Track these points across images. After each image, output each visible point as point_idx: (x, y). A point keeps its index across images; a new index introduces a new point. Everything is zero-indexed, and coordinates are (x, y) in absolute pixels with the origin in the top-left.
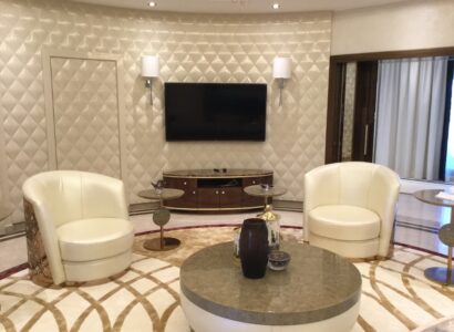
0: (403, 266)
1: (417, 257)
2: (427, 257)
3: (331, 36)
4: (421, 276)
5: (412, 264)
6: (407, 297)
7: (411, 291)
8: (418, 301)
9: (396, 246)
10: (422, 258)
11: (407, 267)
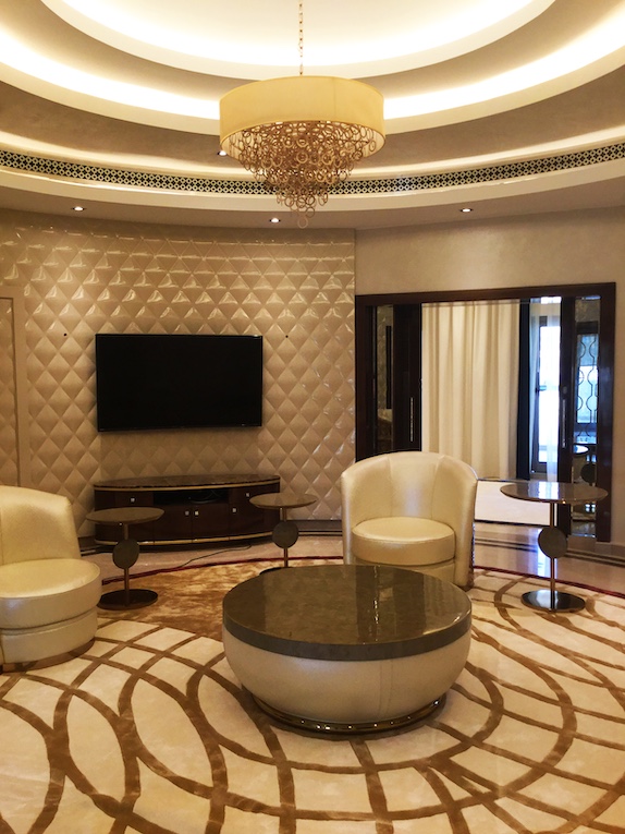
0: (493, 594)
1: (509, 582)
2: (521, 581)
3: (354, 265)
4: (518, 604)
5: (504, 590)
6: (509, 630)
7: (513, 622)
8: (525, 633)
9: (475, 570)
10: (514, 582)
11: (498, 595)
